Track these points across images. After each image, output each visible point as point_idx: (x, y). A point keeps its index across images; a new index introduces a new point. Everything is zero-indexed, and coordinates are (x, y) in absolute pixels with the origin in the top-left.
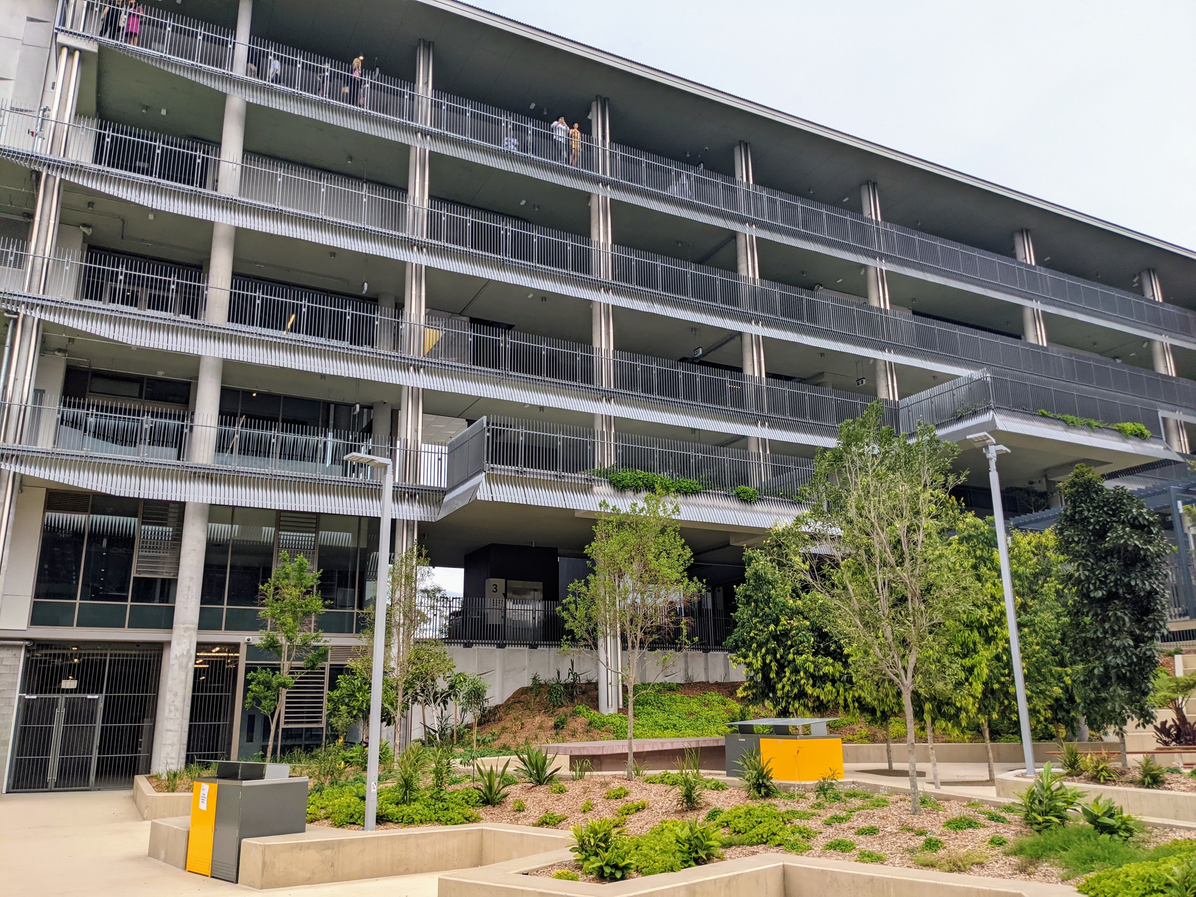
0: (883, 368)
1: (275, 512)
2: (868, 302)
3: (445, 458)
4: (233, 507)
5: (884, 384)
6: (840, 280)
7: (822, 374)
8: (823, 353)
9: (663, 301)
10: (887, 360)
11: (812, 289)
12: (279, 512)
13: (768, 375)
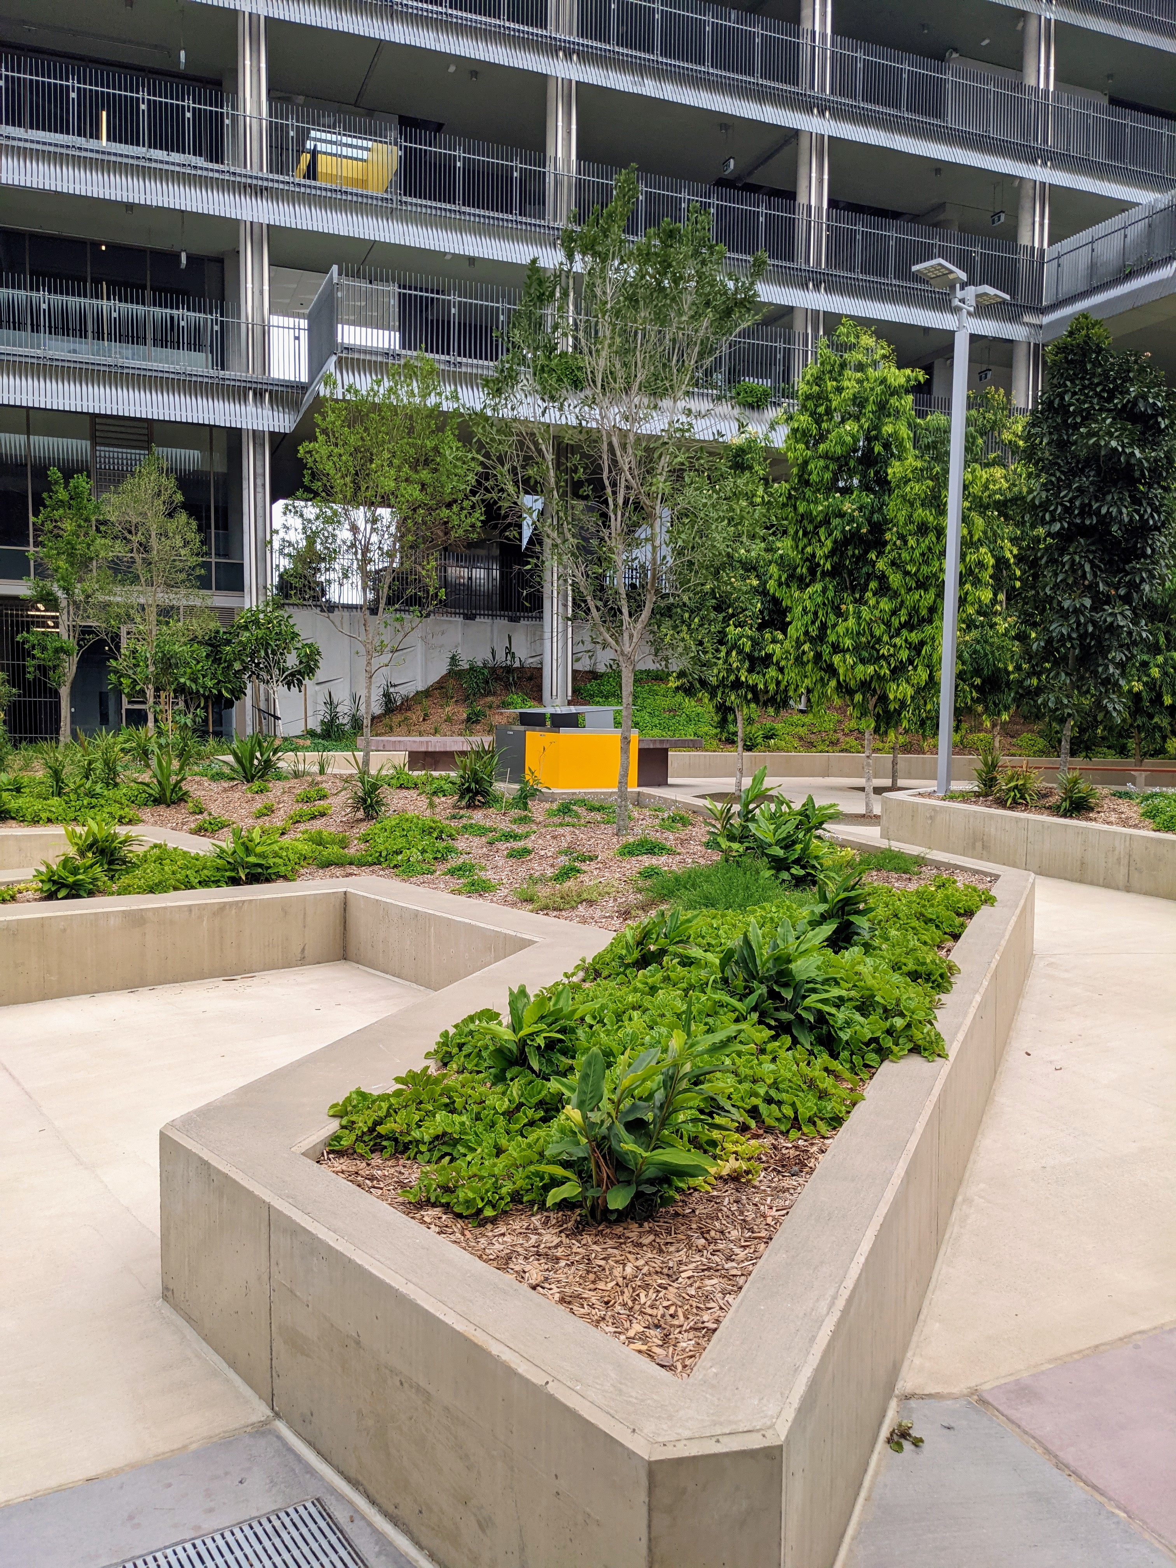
0: (1031, 192)
1: (88, 417)
2: (1022, 78)
3: (304, 336)
4: (28, 408)
5: (1030, 221)
6: (987, 42)
7: (941, 206)
8: (939, 167)
9: (660, 74)
10: (1039, 178)
11: (941, 58)
12: (94, 416)
13: (832, 203)
